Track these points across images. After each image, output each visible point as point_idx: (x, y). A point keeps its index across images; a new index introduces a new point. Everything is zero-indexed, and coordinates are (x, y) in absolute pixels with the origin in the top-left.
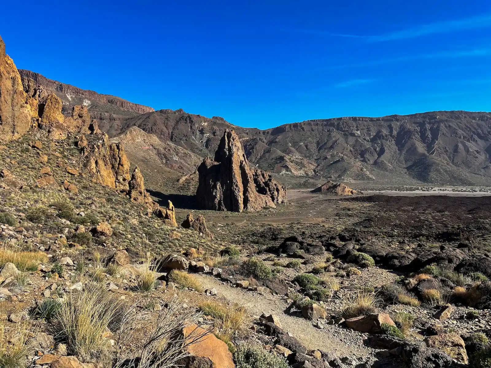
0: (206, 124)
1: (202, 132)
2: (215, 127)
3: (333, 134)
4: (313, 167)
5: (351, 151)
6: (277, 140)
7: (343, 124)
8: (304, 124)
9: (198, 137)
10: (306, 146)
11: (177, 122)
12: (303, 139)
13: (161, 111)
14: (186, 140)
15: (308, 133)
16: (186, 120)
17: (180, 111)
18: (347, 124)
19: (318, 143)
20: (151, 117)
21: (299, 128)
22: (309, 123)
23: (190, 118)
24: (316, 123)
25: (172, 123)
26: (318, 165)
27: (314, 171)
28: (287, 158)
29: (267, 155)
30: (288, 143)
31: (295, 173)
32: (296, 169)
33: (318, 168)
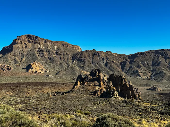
0: (104, 55)
1: (103, 59)
2: (108, 56)
3: (160, 58)
4: (150, 74)
5: (167, 66)
6: (135, 61)
7: (164, 53)
8: (147, 53)
9: (102, 61)
10: (148, 64)
11: (93, 56)
12: (146, 60)
13: (86, 51)
14: (98, 63)
15: (149, 57)
16: (97, 54)
17: (94, 50)
18: (167, 53)
19: (153, 62)
20: (83, 54)
21: (144, 55)
22: (149, 52)
23: (98, 54)
24: (152, 52)
25: (91, 56)
26: (153, 73)
27: (151, 76)
28: (139, 70)
29: (131, 69)
30: (139, 62)
31: (143, 77)
32: (143, 76)
33: (152, 75)
